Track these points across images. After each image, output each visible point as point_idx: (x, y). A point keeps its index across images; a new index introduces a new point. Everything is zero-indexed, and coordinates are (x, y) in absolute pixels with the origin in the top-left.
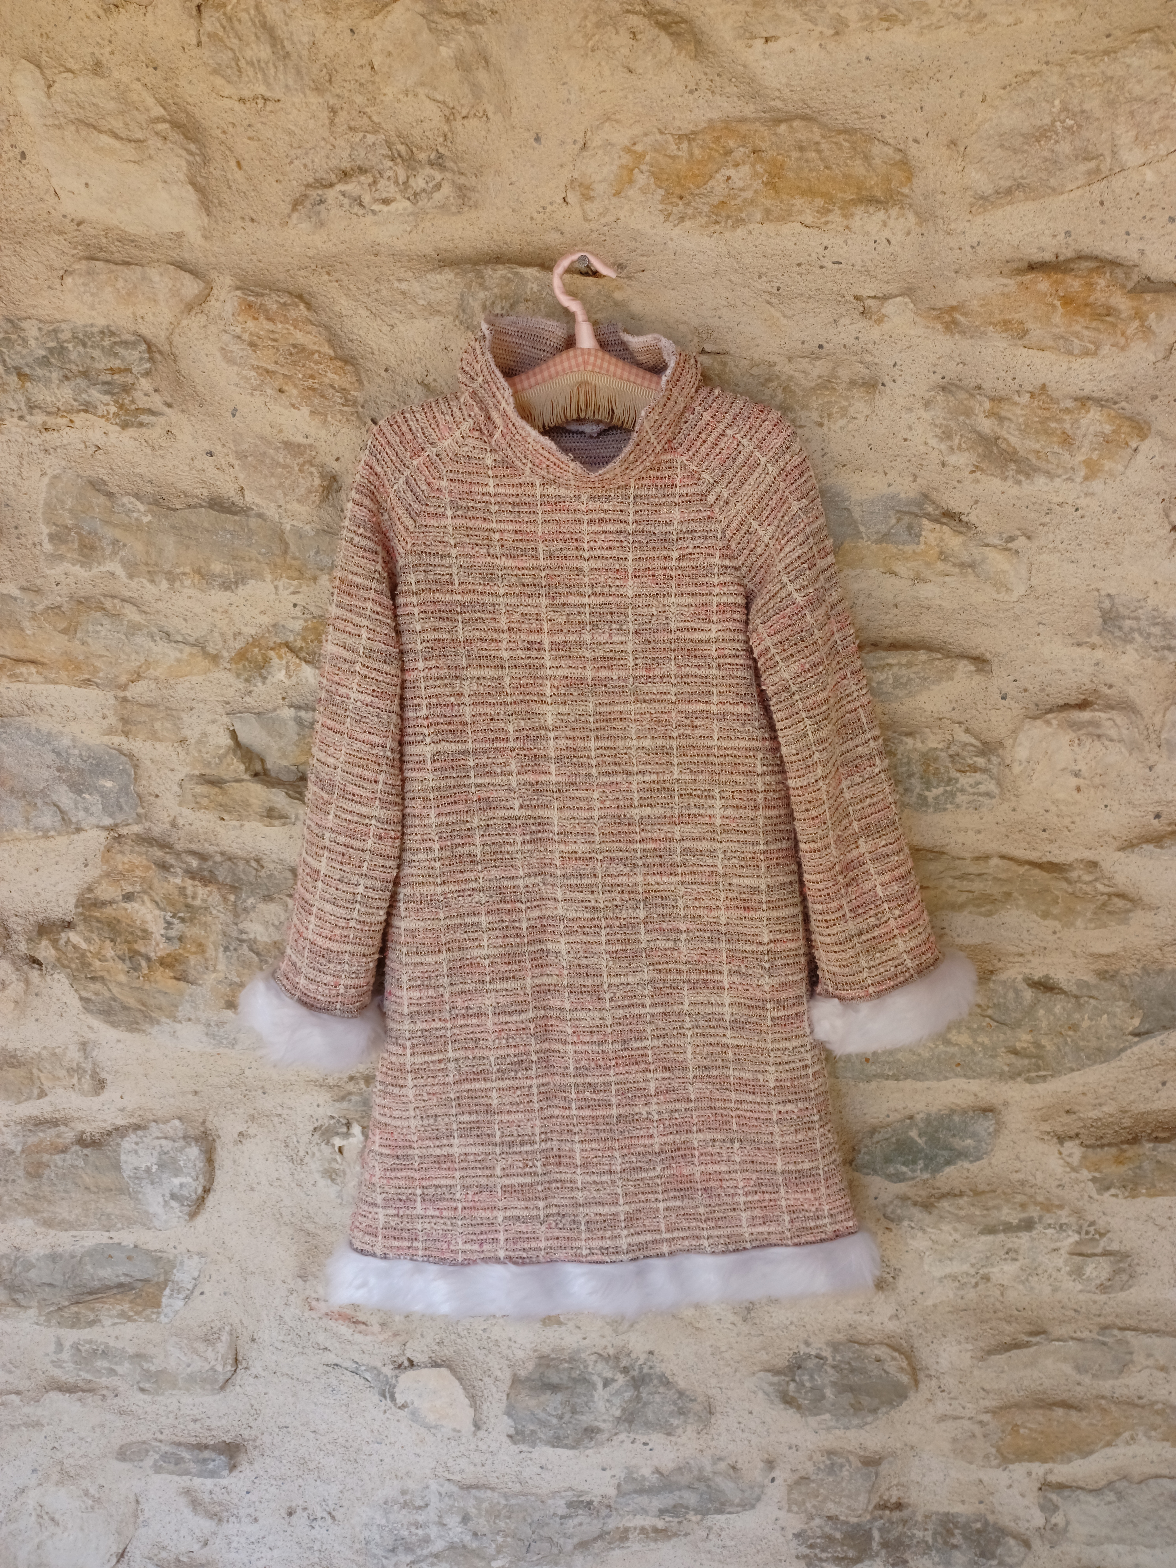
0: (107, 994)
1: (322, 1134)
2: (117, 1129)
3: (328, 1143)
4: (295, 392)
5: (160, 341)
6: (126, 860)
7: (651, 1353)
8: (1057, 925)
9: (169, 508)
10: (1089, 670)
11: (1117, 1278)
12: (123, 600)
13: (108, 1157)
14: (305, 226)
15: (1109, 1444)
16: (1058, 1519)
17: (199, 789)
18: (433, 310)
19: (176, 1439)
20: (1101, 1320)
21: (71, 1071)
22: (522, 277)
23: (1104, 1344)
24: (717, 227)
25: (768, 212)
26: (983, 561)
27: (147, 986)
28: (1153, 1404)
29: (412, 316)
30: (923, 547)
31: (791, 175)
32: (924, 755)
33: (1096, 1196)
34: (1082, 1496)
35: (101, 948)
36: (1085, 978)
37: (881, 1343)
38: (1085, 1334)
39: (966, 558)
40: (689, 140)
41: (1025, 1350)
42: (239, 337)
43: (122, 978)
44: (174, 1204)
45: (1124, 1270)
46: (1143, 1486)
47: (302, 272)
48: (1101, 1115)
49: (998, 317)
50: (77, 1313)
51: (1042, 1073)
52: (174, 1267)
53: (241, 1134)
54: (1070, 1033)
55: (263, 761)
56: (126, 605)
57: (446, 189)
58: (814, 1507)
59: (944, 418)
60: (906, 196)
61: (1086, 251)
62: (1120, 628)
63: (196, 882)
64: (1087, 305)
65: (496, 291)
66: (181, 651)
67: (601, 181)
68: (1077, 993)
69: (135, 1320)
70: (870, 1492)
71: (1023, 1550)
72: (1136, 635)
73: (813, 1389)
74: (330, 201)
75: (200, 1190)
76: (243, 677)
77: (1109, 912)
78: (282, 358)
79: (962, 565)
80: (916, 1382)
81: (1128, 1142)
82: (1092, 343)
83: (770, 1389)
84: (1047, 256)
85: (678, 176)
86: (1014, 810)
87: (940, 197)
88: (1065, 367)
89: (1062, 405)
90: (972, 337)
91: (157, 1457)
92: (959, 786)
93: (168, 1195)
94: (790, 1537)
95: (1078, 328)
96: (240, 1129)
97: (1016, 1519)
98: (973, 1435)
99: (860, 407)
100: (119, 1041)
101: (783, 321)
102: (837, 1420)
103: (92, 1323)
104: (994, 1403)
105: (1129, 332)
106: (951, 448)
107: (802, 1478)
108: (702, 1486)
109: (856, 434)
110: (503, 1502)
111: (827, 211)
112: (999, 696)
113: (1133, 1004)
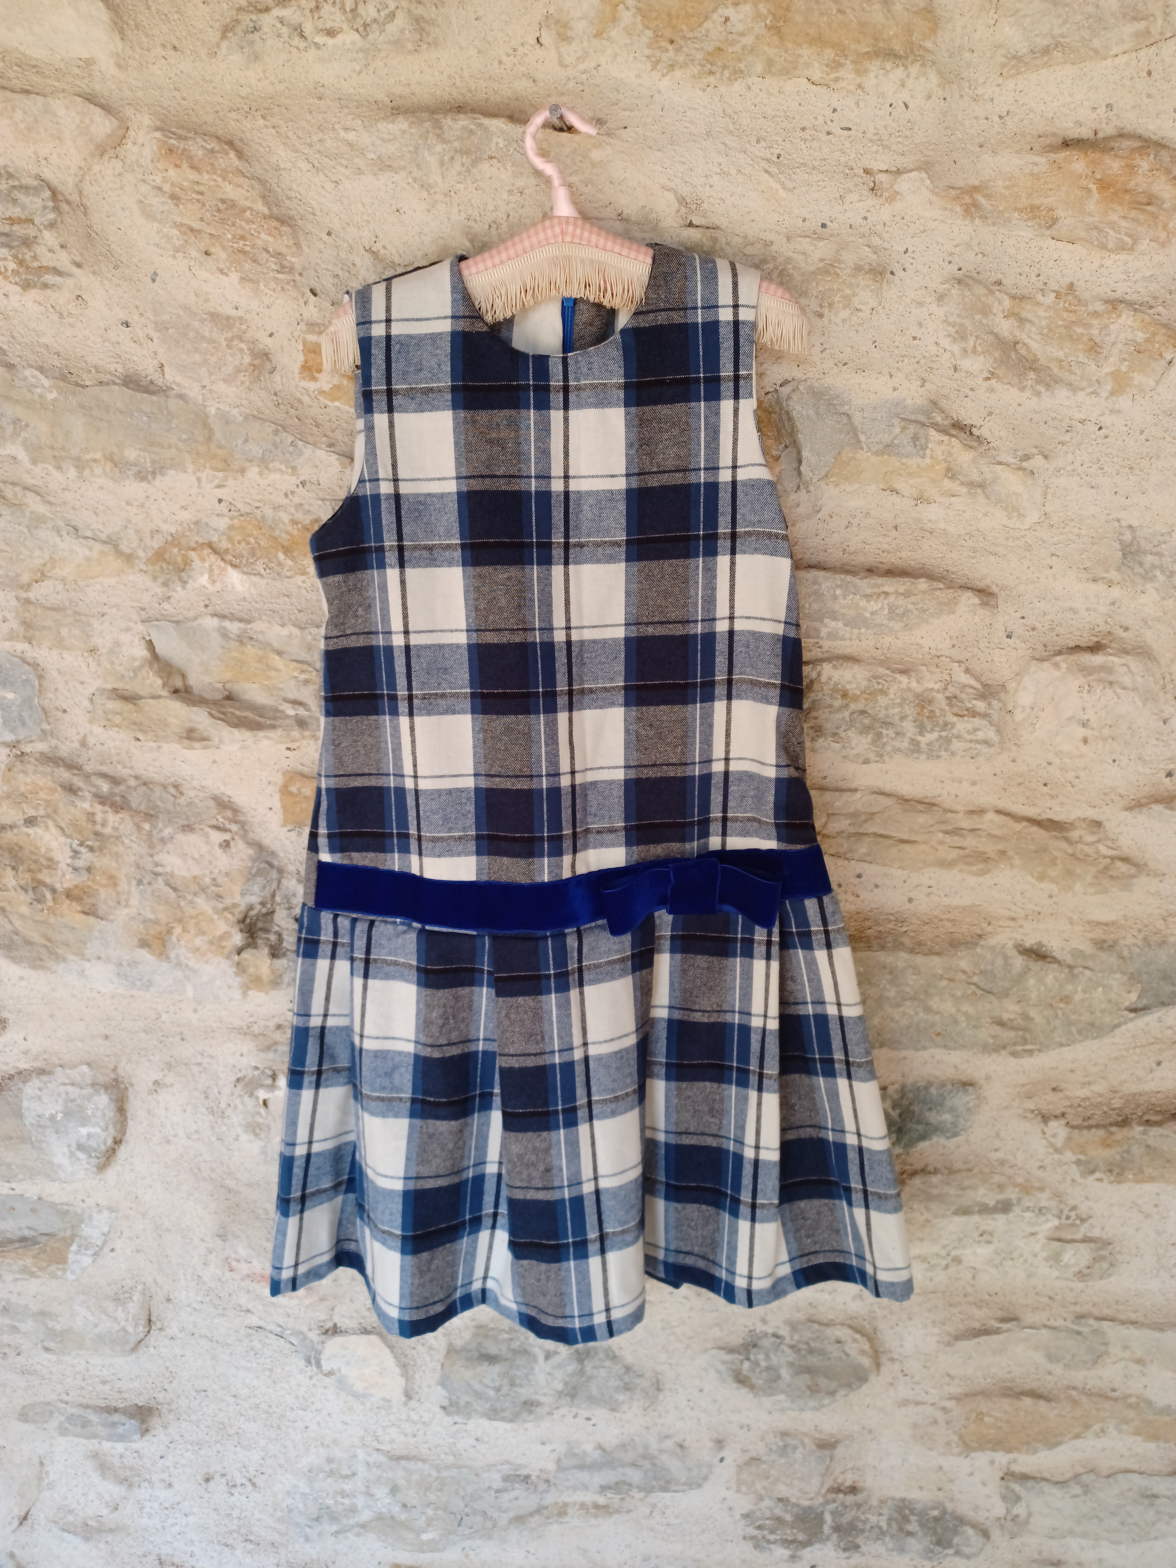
0: (9, 927)
1: (246, 1086)
2: (20, 1073)
3: (251, 1095)
4: (223, 255)
5: (68, 187)
6: (28, 780)
8: (1055, 889)
9: (77, 385)
10: (1104, 609)
11: (1097, 1266)
12: (26, 488)
13: (9, 1103)
14: (236, 58)
15: (1078, 1436)
16: (1020, 1510)
17: (111, 705)
18: (384, 165)
19: (84, 1401)
20: (1078, 1309)
22: (486, 130)
23: (1079, 1333)
24: (712, 78)
25: (770, 62)
26: (995, 480)
27: (52, 920)
28: (1126, 1397)
29: (360, 172)
30: (928, 461)
31: (799, 18)
32: (917, 696)
33: (1080, 1180)
34: (1047, 1487)
35: (1, 877)
36: (1081, 947)
37: (843, 1324)
38: (1059, 1323)
39: (976, 477)
41: (995, 1337)
42: (160, 189)
43: (25, 910)
44: (80, 1155)
45: (1104, 1258)
46: (1111, 1480)
47: (233, 115)
48: (1089, 1095)
49: (1024, 202)
51: (1029, 1047)
52: (82, 1221)
53: (156, 1083)
54: (1061, 1005)
55: (184, 676)
56: (29, 494)
57: (401, 20)
58: (764, 1488)
59: (958, 316)
60: (929, 51)
61: (1129, 128)
62: (1141, 564)
63: (107, 808)
64: (1126, 191)
65: (456, 144)
66: (90, 549)
67: (580, 18)
68: (1072, 963)
69: (38, 1277)
70: (823, 1476)
71: (981, 1539)
72: (1158, 573)
73: (769, 1368)
74: (265, 29)
75: (110, 1142)
76: (160, 580)
77: (1111, 877)
78: (208, 215)
79: (971, 484)
80: (878, 1365)
81: (1117, 1124)
82: (1130, 236)
83: (722, 1368)
84: (1085, 132)
85: (669, 15)
86: (1014, 761)
87: (967, 55)
88: (1096, 264)
89: (1091, 308)
90: (994, 224)
91: (62, 1419)
92: (955, 731)
93: (74, 1146)
94: (738, 1517)
95: (1114, 217)
96: (155, 1077)
97: (976, 1508)
98: (935, 1422)
99: (865, 297)
100: (22, 978)
101: (783, 193)
102: (792, 1402)
104: (960, 1390)
105: (1171, 225)
106: (965, 351)
107: (753, 1459)
108: (647, 1464)
109: (860, 328)
110: (434, 1474)
111: (837, 65)
112: (1004, 635)
113: (1132, 977)
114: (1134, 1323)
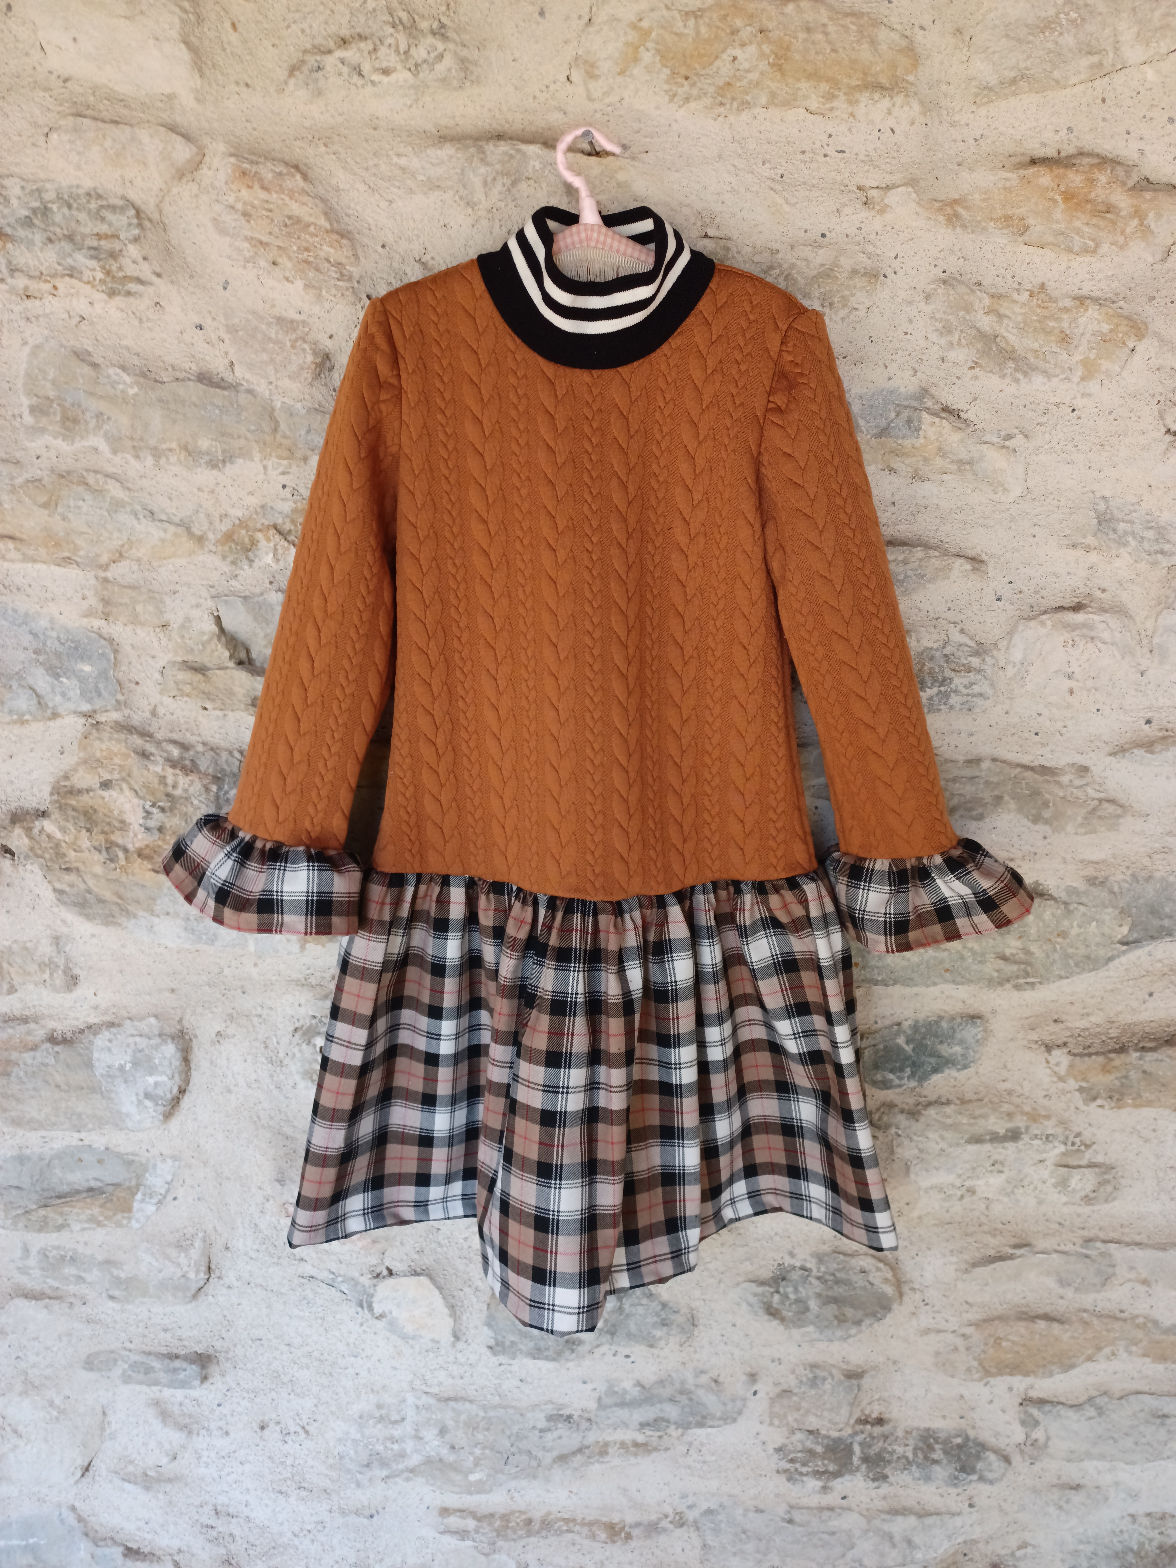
0: (82, 887)
1: (304, 1035)
2: (90, 1027)
3: (307, 1045)
4: (289, 265)
5: (150, 206)
6: (104, 747)
8: (1048, 830)
9: (156, 381)
10: (1083, 573)
11: (1102, 1190)
12: (108, 476)
13: (80, 1055)
14: (303, 93)
15: (1090, 1359)
16: (1038, 1434)
17: (181, 676)
18: (432, 185)
19: (146, 1348)
20: (1085, 1233)
21: (42, 966)
22: (524, 154)
23: (1087, 1256)
24: (722, 109)
25: (773, 95)
26: (981, 458)
27: (124, 879)
28: (1134, 1317)
29: (411, 191)
30: (922, 441)
31: (797, 57)
32: (919, 654)
33: (1083, 1107)
34: (1063, 1411)
35: (76, 838)
36: (1075, 885)
37: (866, 1254)
38: (1069, 1247)
39: (964, 455)
40: (696, 17)
41: (1009, 1262)
42: (233, 207)
43: (99, 869)
44: (148, 1103)
45: (1108, 1182)
46: (1123, 1401)
47: (298, 143)
48: (1088, 1025)
49: (999, 212)
50: (45, 1217)
51: (1031, 980)
52: (146, 1171)
53: (218, 1033)
54: (1059, 940)
55: (248, 649)
56: (110, 481)
57: (448, 61)
58: (796, 1420)
59: (944, 313)
60: (911, 84)
61: (1088, 148)
62: (1114, 530)
63: (178, 771)
64: (1088, 201)
65: (498, 167)
66: (165, 531)
67: (605, 60)
68: (1067, 899)
69: (105, 1226)
70: (852, 1405)
71: (1003, 1464)
72: (1130, 539)
73: (797, 1301)
74: (328, 68)
75: (175, 1090)
76: (229, 560)
77: (1100, 817)
78: (276, 230)
79: (960, 462)
80: (901, 1295)
81: (1115, 1051)
82: (1092, 240)
83: (753, 1300)
84: (1050, 152)
85: (684, 56)
86: (1007, 713)
87: (944, 87)
88: (1064, 266)
89: (1060, 304)
90: (973, 232)
91: (126, 1366)
92: (953, 686)
93: (142, 1095)
94: (771, 1451)
95: (1078, 224)
96: (218, 1028)
97: (997, 1435)
98: (956, 1349)
99: (861, 297)
100: (93, 936)
101: (786, 208)
102: (821, 1332)
103: (60, 1228)
104: (978, 1317)
105: (1128, 230)
106: (951, 344)
107: (785, 1391)
108: (684, 1399)
109: (857, 326)
110: (482, 1414)
111: (832, 97)
112: (994, 598)
113: (1122, 911)
114: (1137, 1244)
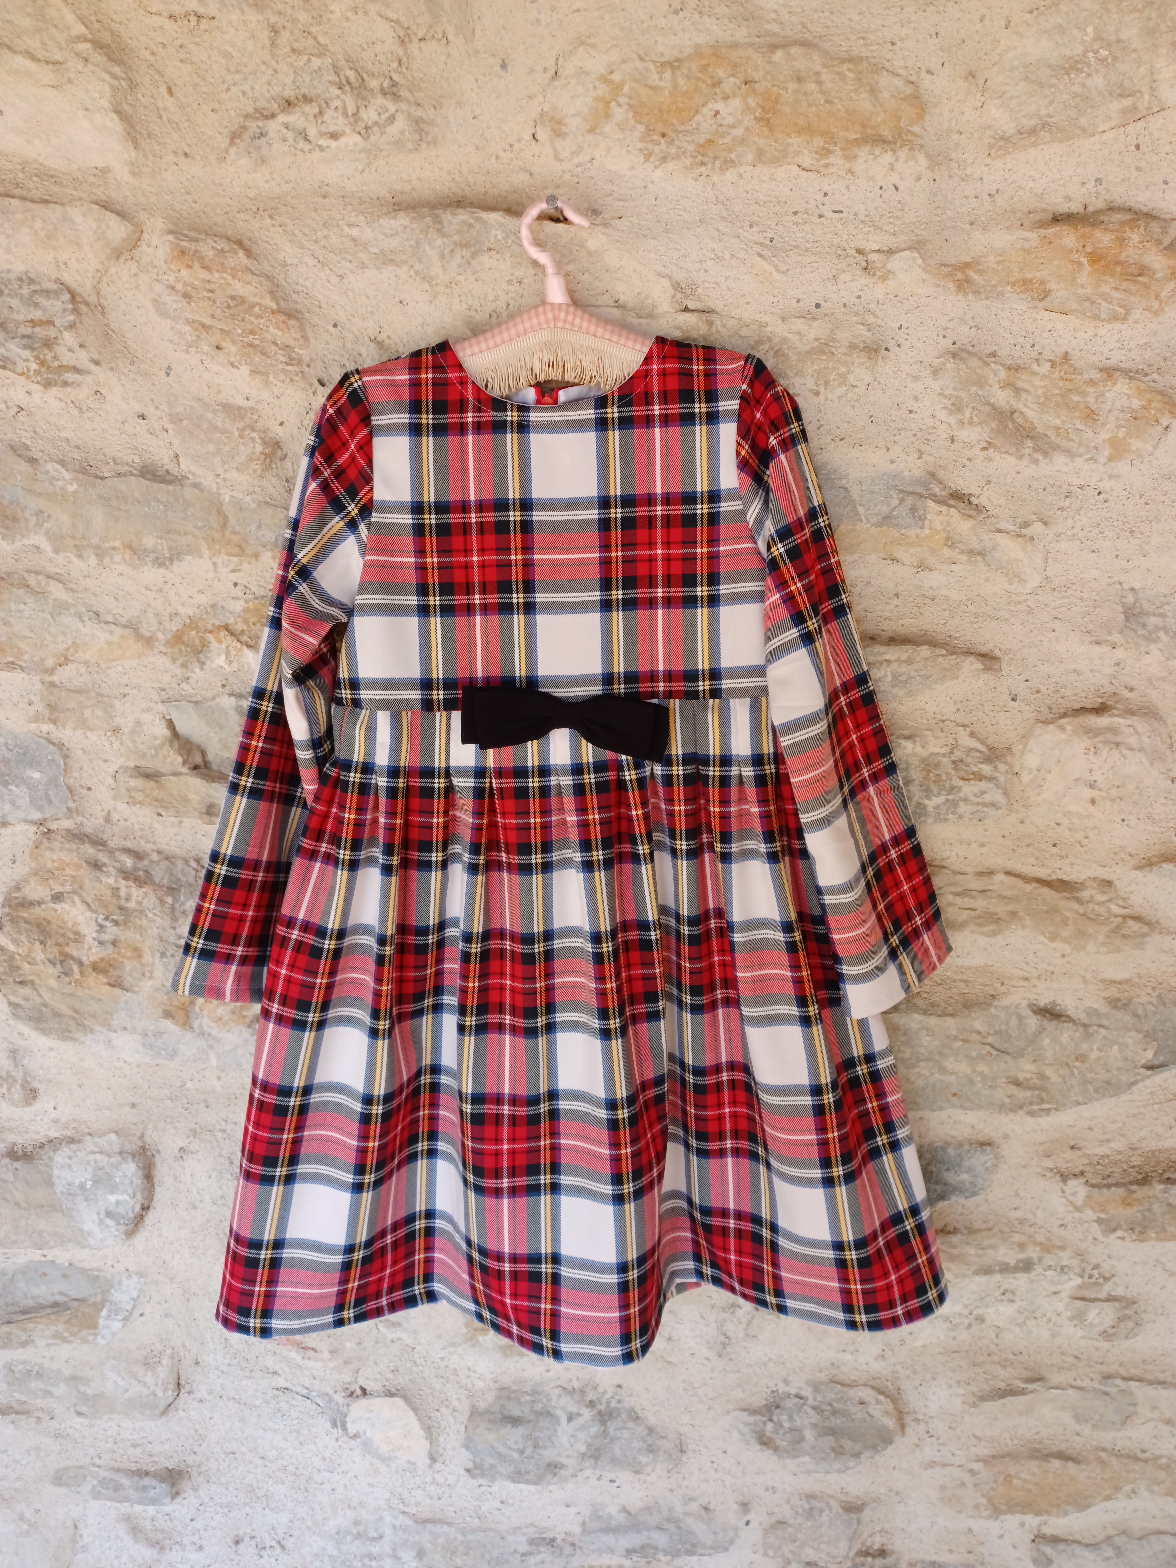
0: (38, 1000)
2: (50, 1142)
4: (233, 349)
5: (86, 289)
6: (55, 857)
7: (619, 1386)
8: (1067, 948)
9: (97, 477)
10: (1108, 670)
11: (1122, 1325)
12: (49, 577)
13: (40, 1172)
14: (244, 162)
15: (1108, 1498)
17: (134, 783)
18: (386, 259)
19: (116, 1465)
20: (1104, 1368)
22: (485, 223)
23: (1106, 1393)
24: (703, 169)
25: (760, 152)
26: (995, 548)
27: (79, 992)
28: (1156, 1458)
29: (363, 266)
30: (927, 531)
31: (787, 109)
32: (924, 760)
33: (1101, 1238)
34: (1078, 1550)
35: (30, 950)
36: (1095, 1006)
37: (866, 1385)
38: (1086, 1383)
39: (975, 545)
40: (673, 68)
41: (1020, 1398)
42: (173, 288)
43: (53, 983)
44: (109, 1222)
45: (1129, 1318)
46: (1144, 1542)
47: (242, 216)
48: (1108, 1152)
49: (1017, 276)
50: (9, 1333)
51: (1046, 1106)
52: (112, 1287)
53: (182, 1149)
54: (1077, 1064)
55: (203, 753)
56: (52, 582)
57: (401, 123)
58: (791, 1552)
59: (954, 389)
60: (917, 136)
61: (1119, 201)
62: (1144, 626)
63: (131, 883)
64: (1118, 263)
65: (456, 238)
66: (111, 633)
67: (574, 116)
68: (1087, 1022)
69: (70, 1342)
70: (851, 1539)
72: (1161, 634)
73: (791, 1430)
74: (271, 134)
75: (138, 1208)
76: (179, 662)
77: (1123, 936)
78: (219, 311)
79: (971, 552)
80: (903, 1427)
81: (1137, 1182)
82: (1122, 306)
83: (746, 1429)
84: (1075, 207)
85: (660, 110)
86: (1022, 822)
87: (955, 137)
88: (1090, 333)
89: (1086, 376)
90: (987, 298)
91: (95, 1482)
92: (962, 795)
93: (103, 1213)
95: (1106, 289)
96: (181, 1144)
98: (963, 1484)
99: (860, 373)
100: (51, 1049)
101: (776, 276)
102: (817, 1464)
103: (24, 1344)
104: (987, 1452)
105: (1164, 294)
106: (962, 422)
107: (779, 1522)
108: (672, 1527)
109: (856, 404)
110: (460, 1537)
111: (828, 152)
112: (1009, 698)
113: (1147, 1035)
114: (1161, 1383)
